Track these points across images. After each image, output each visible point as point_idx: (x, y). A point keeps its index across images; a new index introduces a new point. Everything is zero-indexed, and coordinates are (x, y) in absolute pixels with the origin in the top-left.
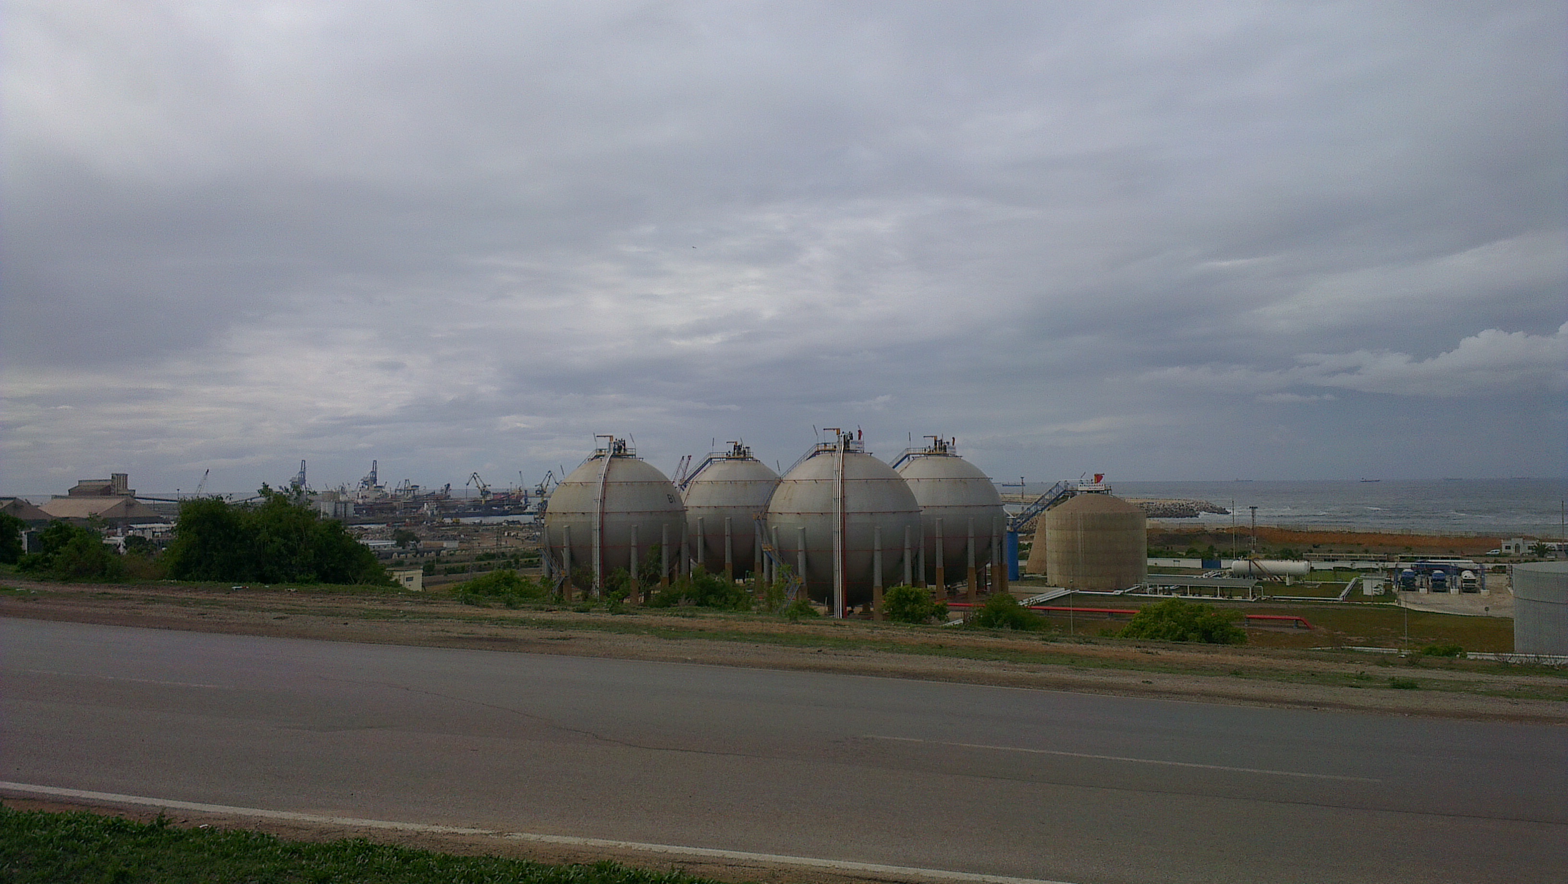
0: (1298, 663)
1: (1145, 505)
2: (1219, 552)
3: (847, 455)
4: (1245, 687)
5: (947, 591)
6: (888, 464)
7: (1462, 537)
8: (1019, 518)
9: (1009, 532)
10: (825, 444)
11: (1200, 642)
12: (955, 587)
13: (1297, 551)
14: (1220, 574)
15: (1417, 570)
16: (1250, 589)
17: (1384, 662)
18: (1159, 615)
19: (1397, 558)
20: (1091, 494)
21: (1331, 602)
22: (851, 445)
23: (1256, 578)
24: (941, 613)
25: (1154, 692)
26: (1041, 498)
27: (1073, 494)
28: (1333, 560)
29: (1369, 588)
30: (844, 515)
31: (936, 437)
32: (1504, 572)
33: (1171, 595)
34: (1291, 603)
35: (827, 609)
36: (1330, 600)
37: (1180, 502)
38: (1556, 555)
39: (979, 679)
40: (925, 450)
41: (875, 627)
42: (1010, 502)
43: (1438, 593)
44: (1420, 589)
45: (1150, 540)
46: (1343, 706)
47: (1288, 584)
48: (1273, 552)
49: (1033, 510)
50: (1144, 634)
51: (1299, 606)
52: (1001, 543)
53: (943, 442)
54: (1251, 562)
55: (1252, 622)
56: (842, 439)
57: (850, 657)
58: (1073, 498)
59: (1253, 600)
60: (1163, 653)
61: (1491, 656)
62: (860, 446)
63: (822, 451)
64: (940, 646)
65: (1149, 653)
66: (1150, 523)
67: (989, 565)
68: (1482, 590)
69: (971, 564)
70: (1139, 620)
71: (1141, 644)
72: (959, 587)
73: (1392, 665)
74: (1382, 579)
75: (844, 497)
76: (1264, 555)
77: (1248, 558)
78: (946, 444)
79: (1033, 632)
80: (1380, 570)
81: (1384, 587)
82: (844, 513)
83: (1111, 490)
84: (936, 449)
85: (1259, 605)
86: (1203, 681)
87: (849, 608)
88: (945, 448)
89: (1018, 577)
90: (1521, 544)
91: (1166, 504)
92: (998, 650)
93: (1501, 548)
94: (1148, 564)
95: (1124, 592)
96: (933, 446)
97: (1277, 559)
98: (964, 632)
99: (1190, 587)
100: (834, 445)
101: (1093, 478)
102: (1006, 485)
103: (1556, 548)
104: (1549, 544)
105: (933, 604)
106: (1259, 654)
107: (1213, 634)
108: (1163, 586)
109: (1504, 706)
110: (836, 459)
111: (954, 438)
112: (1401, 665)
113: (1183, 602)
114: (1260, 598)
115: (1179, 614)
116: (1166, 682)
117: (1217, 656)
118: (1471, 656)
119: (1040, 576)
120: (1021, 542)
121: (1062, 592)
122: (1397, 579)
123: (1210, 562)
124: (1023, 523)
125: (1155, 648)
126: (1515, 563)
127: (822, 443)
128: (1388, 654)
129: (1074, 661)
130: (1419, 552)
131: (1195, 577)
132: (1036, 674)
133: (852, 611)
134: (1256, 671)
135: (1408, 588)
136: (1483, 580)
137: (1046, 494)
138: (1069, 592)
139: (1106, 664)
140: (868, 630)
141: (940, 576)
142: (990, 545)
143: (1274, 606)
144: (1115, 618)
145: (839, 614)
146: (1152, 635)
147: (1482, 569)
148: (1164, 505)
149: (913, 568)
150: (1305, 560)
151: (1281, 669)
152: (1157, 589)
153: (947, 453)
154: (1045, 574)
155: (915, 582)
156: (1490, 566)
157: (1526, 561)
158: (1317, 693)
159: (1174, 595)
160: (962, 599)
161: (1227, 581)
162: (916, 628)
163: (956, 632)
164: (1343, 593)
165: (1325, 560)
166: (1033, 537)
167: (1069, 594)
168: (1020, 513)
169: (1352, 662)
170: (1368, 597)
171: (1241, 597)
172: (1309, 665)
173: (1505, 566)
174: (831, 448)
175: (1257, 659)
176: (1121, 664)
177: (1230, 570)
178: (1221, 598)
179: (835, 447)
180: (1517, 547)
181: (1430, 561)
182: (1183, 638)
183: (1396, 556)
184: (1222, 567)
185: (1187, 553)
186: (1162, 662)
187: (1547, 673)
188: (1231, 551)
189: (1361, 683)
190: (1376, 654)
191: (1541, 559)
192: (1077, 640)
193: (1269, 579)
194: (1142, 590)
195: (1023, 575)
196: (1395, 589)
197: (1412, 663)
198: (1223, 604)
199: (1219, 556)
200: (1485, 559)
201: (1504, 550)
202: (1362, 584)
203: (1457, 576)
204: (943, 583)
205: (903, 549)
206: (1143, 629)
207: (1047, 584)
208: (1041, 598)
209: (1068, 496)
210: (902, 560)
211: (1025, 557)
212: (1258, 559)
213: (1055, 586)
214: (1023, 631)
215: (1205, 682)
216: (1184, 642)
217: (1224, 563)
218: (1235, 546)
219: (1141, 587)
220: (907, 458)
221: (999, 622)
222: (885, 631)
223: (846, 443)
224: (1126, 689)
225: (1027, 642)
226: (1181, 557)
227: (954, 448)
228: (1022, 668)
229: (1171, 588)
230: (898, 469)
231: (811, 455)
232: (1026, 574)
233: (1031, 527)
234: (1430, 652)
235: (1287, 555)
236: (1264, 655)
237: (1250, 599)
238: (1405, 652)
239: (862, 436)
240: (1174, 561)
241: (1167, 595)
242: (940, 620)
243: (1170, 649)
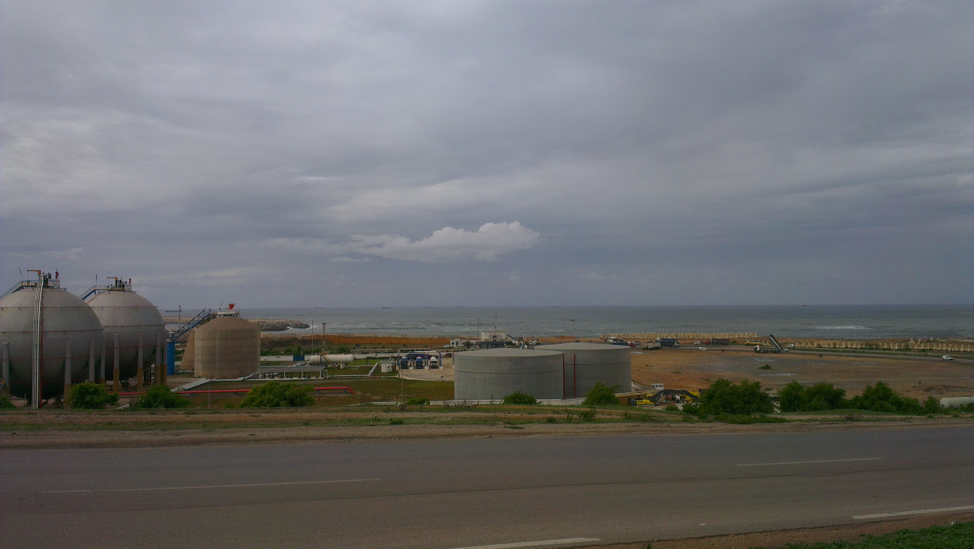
0: (343, 414)
1: (260, 324)
2: (304, 351)
3: (46, 290)
4: (312, 432)
5: (122, 384)
6: (78, 296)
7: (431, 339)
8: (176, 333)
9: (168, 342)
10: (28, 282)
11: (287, 407)
12: (128, 381)
13: (347, 348)
14: (303, 364)
15: (409, 357)
16: (320, 373)
17: (388, 410)
18: (264, 392)
19: (399, 351)
20: (226, 317)
21: (364, 377)
22: (49, 282)
23: (324, 365)
24: (113, 400)
25: (255, 440)
26: (192, 320)
27: (214, 316)
28: (366, 353)
29: (385, 368)
30: (42, 333)
31: (116, 278)
32: (451, 357)
33: (274, 378)
34: (343, 379)
35: (26, 402)
36: (364, 376)
37: (282, 321)
38: (475, 347)
39: (138, 444)
40: (108, 287)
41: (61, 414)
42: (170, 323)
43: (419, 369)
44: (410, 368)
45: (263, 345)
46: (365, 437)
47: (341, 368)
48: (334, 350)
49: (186, 327)
50: (254, 404)
51: (347, 381)
52: (162, 351)
53: (122, 281)
54: (322, 356)
55: (320, 392)
56: (42, 278)
57: (39, 436)
58: (214, 319)
59: (322, 379)
60: (264, 415)
61: (441, 403)
62: (57, 283)
63: (25, 286)
64: (110, 423)
65: (255, 416)
66: (263, 334)
67: (153, 366)
68: (440, 367)
69: (140, 365)
70: (250, 396)
71: (251, 411)
72: (130, 381)
73: (392, 411)
74: (391, 363)
75: (42, 320)
76: (329, 352)
77: (320, 354)
78: (124, 283)
79: (180, 409)
80: (390, 358)
81: (392, 367)
82: (42, 332)
83: (239, 314)
84: (116, 286)
85: (325, 381)
86: (286, 430)
87: (44, 401)
88: (123, 286)
89: (173, 372)
90: (459, 342)
91: (273, 322)
92: (154, 423)
93: (449, 344)
94: (261, 360)
95: (245, 379)
96: (114, 284)
97: (336, 353)
98: (129, 412)
99: (285, 373)
100: (35, 282)
101: (228, 306)
102: (168, 311)
103: (475, 343)
104: (472, 341)
105: (107, 394)
106: (321, 411)
107: (295, 401)
108: (269, 373)
109: (446, 430)
110: (37, 292)
111: (130, 280)
112: (396, 411)
113: (278, 382)
114: (326, 377)
115: (275, 390)
116: (265, 433)
117: (297, 414)
118: (432, 403)
119: (189, 371)
120: (177, 349)
121: (204, 381)
122: (399, 362)
123: (299, 357)
124: (179, 336)
125: (259, 412)
126: (456, 352)
127: (26, 281)
128: (391, 405)
129: (206, 426)
130: (410, 347)
131: (289, 366)
132: (179, 437)
133: (46, 403)
134: (318, 421)
135: (404, 367)
136: (440, 361)
137: (196, 317)
138: (208, 380)
139: (227, 426)
140: (55, 416)
141: (116, 375)
142: (155, 352)
143: (334, 381)
144: (238, 395)
145: (35, 405)
146: (258, 405)
147: (440, 355)
148: (272, 323)
149: (96, 369)
150: (351, 353)
151: (332, 419)
152: (265, 375)
153: (125, 289)
154: (193, 369)
155: (97, 380)
156: (444, 354)
157: (461, 351)
158: (351, 431)
159: (276, 379)
160: (133, 389)
161: (308, 368)
162: (93, 412)
163: (124, 413)
164: (371, 372)
165: (362, 353)
166: (186, 345)
167: (208, 382)
168: (177, 330)
169: (372, 411)
170: (383, 374)
171: (315, 377)
172: (348, 415)
173: (451, 354)
174: (33, 284)
175: (320, 414)
176: (238, 424)
177: (309, 361)
178: (304, 379)
179: (36, 284)
180: (457, 343)
181: (415, 352)
182: (277, 405)
183: (398, 350)
184: (305, 360)
185: (285, 352)
186: (262, 421)
187: (467, 410)
188: (310, 350)
189: (375, 423)
190: (385, 405)
191: (468, 349)
192: (209, 412)
193: (331, 366)
194: (256, 376)
195: (178, 371)
196: (397, 368)
197: (403, 409)
198: (304, 382)
199: (304, 353)
200: (441, 350)
201: (451, 345)
202: (381, 366)
203: (428, 360)
204: (119, 379)
205: (88, 358)
206: (252, 401)
207: (193, 376)
208: (187, 387)
209: (211, 318)
210: (87, 365)
211: (179, 359)
212: (325, 354)
213: (200, 377)
214: (172, 409)
215: (287, 431)
216: (277, 408)
217: (307, 357)
218: (313, 347)
219: (256, 374)
220: (94, 293)
221: (156, 403)
222: (69, 416)
223: (46, 281)
224: (239, 441)
225: (174, 416)
226: (281, 354)
227: (131, 286)
228: (169, 433)
229: (274, 374)
230: (86, 300)
231: (16, 289)
232: (180, 370)
233: (185, 339)
234: (412, 402)
235: (343, 351)
236: (324, 411)
237: (320, 378)
238: (399, 404)
239: (58, 276)
240: (277, 357)
241: (271, 378)
242: (112, 405)
243: (268, 413)
